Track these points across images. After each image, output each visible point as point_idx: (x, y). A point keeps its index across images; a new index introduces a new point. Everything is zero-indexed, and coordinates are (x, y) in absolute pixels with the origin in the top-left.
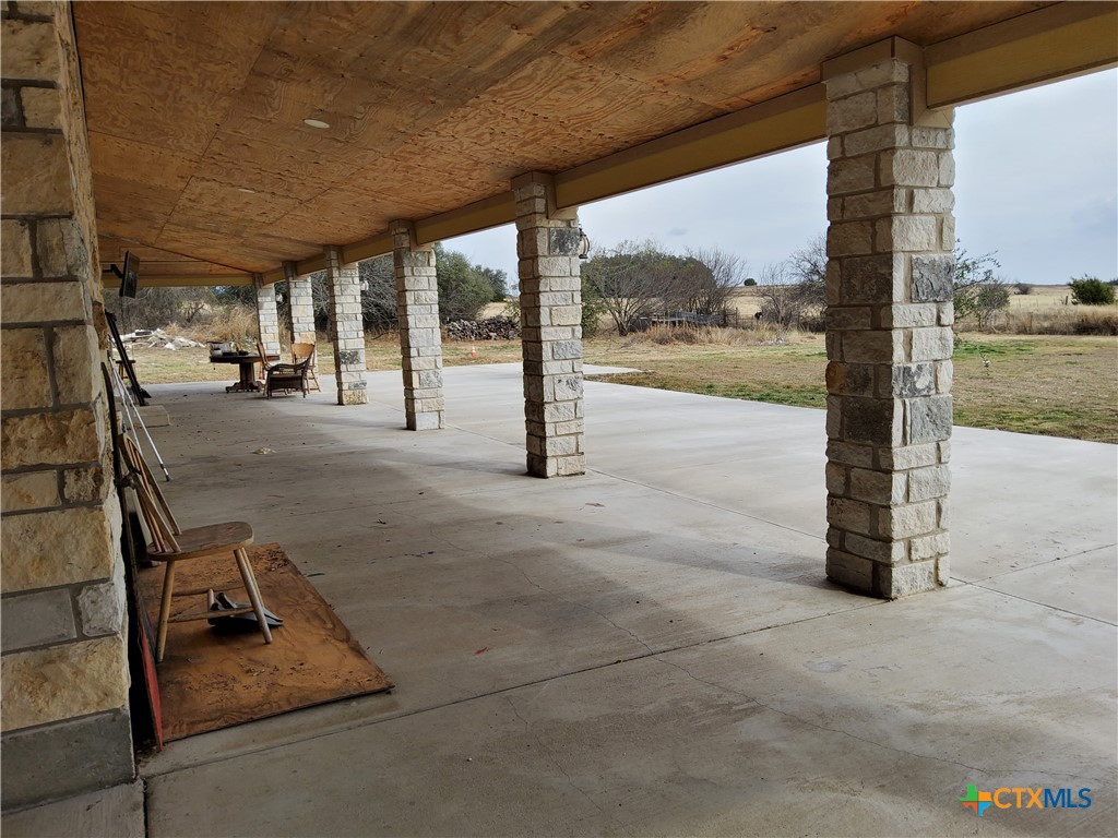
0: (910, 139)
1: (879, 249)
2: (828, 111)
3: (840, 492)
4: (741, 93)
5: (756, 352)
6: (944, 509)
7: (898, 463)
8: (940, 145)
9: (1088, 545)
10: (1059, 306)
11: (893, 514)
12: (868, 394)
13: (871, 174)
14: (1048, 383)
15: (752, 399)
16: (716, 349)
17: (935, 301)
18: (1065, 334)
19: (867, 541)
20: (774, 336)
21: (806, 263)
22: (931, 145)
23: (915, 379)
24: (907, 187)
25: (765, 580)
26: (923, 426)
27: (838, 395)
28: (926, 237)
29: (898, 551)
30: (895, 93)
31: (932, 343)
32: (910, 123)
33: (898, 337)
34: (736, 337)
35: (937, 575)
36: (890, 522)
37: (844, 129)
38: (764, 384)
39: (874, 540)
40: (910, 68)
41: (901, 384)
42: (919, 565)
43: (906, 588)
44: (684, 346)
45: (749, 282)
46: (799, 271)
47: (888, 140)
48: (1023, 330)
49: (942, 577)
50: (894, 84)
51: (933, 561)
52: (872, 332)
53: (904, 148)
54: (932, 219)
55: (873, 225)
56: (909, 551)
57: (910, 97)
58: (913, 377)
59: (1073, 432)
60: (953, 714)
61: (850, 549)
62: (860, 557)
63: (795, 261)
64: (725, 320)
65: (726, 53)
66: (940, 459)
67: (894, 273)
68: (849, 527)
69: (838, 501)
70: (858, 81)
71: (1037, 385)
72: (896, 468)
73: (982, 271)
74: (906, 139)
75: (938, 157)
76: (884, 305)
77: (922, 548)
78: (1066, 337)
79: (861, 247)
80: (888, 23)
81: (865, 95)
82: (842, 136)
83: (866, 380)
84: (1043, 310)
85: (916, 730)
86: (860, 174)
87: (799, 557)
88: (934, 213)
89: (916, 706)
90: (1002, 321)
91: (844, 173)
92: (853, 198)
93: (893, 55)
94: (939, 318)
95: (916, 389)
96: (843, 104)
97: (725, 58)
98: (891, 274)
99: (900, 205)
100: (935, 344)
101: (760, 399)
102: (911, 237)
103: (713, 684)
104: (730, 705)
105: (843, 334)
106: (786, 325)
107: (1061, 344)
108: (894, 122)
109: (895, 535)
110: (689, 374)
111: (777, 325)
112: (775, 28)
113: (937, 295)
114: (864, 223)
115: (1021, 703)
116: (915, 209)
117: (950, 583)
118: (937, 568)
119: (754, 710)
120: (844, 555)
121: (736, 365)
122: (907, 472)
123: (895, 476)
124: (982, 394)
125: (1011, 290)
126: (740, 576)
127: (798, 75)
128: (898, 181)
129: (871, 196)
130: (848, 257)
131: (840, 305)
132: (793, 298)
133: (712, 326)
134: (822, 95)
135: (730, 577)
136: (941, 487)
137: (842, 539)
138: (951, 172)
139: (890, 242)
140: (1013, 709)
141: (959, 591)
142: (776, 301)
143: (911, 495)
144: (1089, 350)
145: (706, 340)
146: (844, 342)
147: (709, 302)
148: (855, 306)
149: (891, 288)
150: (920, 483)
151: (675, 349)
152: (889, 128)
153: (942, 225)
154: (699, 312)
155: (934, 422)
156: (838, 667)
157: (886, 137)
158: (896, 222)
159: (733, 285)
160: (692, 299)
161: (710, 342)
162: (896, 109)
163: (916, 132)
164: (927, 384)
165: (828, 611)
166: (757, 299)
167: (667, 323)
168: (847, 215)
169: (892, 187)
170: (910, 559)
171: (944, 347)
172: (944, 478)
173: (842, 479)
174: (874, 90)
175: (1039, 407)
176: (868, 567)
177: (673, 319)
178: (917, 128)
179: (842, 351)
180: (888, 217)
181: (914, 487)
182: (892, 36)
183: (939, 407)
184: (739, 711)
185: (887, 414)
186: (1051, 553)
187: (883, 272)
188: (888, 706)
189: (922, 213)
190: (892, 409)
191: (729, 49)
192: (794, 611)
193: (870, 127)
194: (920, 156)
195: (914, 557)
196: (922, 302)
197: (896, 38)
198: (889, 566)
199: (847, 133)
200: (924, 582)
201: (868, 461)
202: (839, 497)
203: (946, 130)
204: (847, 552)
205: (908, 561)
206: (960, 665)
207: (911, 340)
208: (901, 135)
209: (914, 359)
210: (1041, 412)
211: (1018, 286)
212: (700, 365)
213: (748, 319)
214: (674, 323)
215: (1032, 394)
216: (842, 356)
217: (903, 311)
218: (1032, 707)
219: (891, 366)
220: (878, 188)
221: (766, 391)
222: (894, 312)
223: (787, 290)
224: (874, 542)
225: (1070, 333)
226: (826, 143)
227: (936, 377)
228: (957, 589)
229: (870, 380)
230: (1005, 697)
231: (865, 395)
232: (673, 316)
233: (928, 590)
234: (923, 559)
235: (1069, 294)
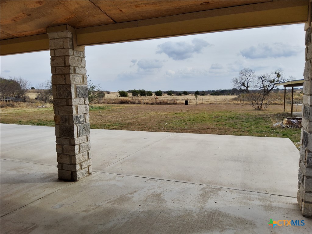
0: (73, 53)
1: (67, 83)
2: (49, 42)
3: (61, 153)
4: (21, 32)
5: (36, 110)
6: (89, 153)
7: (77, 143)
8: (82, 56)
9: (125, 156)
10: (116, 97)
11: (76, 157)
12: (67, 124)
13: (63, 62)
14: (114, 116)
15: (35, 125)
16: (22, 109)
17: (83, 98)
18: (118, 104)
19: (69, 166)
20: (41, 105)
21: (50, 83)
22: (79, 56)
23: (80, 119)
24: (74, 66)
25: (39, 183)
26: (83, 132)
27: (58, 124)
28: (80, 80)
29: (78, 167)
30: (68, 40)
31: (83, 109)
32: (73, 49)
33: (74, 108)
34: (29, 105)
35: (89, 171)
36: (75, 159)
37: (55, 48)
38: (39, 120)
39: (71, 165)
40: (72, 34)
41: (76, 121)
42: (84, 170)
43: (81, 177)
44: (11, 108)
45: (33, 88)
46: (48, 86)
47: (67, 53)
48: (109, 103)
49: (90, 171)
50: (68, 37)
51: (87, 168)
52: (67, 106)
53: (72, 56)
54: (81, 75)
55: (65, 76)
56: (81, 166)
57: (73, 42)
58: (79, 118)
59: (120, 128)
60: (94, 210)
61: (65, 169)
62: (68, 171)
63: (47, 83)
64: (25, 100)
65: (15, 19)
66: (88, 140)
67: (72, 90)
68: (64, 163)
69: (60, 155)
70: (57, 35)
71: (112, 117)
72: (76, 144)
73: (97, 89)
74: (72, 53)
75: (81, 59)
76: (70, 99)
77: (84, 165)
78: (118, 105)
79: (62, 82)
80: (65, 20)
81: (60, 39)
82: (54, 50)
83: (66, 120)
84: (113, 98)
85: (84, 218)
86: (60, 61)
87: (50, 174)
88: (81, 74)
89: (84, 211)
90: (103, 101)
91: (55, 60)
92: (59, 68)
93: (67, 30)
94: (85, 102)
95: (80, 122)
96: (54, 40)
97: (14, 20)
98: (71, 90)
99: (72, 71)
100: (84, 109)
101: (37, 125)
102: (76, 80)
103: (20, 223)
104: (27, 228)
105: (58, 107)
106: (45, 101)
107: (117, 106)
108: (68, 48)
109: (77, 163)
110: (13, 118)
111: (42, 102)
112: (31, 15)
113: (84, 97)
114: (62, 75)
115: (110, 202)
116: (76, 73)
117: (93, 173)
118: (89, 170)
119: (35, 227)
120: (63, 171)
121: (29, 114)
122: (79, 144)
123: (76, 146)
124: (100, 120)
125: (105, 93)
126: (30, 184)
127: (40, 30)
128: (71, 64)
129: (64, 68)
130: (58, 85)
131: (57, 98)
132: (47, 94)
133: (20, 102)
134: (47, 37)
135: (27, 184)
136: (88, 148)
137: (62, 167)
138: (85, 63)
139: (70, 81)
140: (109, 204)
141: (95, 174)
142: (42, 94)
143: (81, 151)
144: (123, 108)
145: (18, 106)
146: (59, 109)
147: (19, 94)
148: (61, 99)
149: (71, 94)
150: (83, 147)
151: (7, 109)
152: (67, 49)
153: (84, 77)
154: (16, 97)
155: (85, 130)
156: (62, 206)
157: (67, 52)
158: (71, 76)
159: (27, 89)
160: (13, 93)
161: (20, 107)
162: (69, 45)
163: (75, 52)
164: (83, 120)
165: (58, 189)
166: (35, 93)
167: (4, 101)
168: (57, 73)
169: (69, 66)
170: (82, 169)
171: (87, 110)
172: (89, 145)
173: (61, 149)
174: (62, 38)
175: (113, 122)
176: (70, 173)
177: (6, 99)
178: (75, 50)
179: (58, 111)
180: (69, 74)
181: (81, 148)
182: (67, 24)
183: (86, 126)
184: (30, 229)
185: (72, 129)
186: (116, 160)
187: (68, 89)
188: (76, 213)
189: (78, 74)
190: (74, 127)
191: (16, 18)
192: (48, 191)
193: (62, 48)
194: (77, 58)
195: (82, 168)
196: (80, 98)
197: (68, 25)
198: (76, 172)
199: (56, 49)
200: (85, 174)
201: (68, 143)
202: (61, 154)
203: (83, 52)
204: (64, 170)
205: (81, 169)
206: (95, 196)
207: (78, 108)
208: (71, 52)
209: (79, 113)
210: (113, 123)
211: (107, 92)
212: (16, 114)
213: (33, 99)
214: (6, 101)
215: (111, 119)
216: (59, 113)
217: (75, 101)
218: (113, 203)
219: (73, 116)
220: (65, 66)
221: (39, 122)
222: (72, 101)
223: (44, 91)
224: (71, 166)
225: (119, 104)
226: (50, 51)
227: (85, 118)
228: (94, 174)
229: (67, 120)
230: (107, 202)
231: (66, 124)
232: (6, 98)
233: (87, 176)
234: (85, 168)
235: (118, 94)
